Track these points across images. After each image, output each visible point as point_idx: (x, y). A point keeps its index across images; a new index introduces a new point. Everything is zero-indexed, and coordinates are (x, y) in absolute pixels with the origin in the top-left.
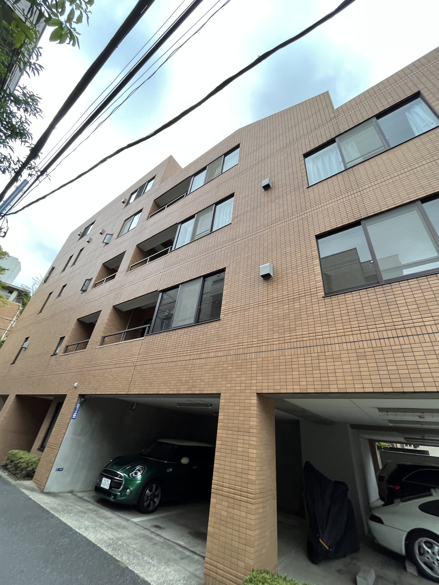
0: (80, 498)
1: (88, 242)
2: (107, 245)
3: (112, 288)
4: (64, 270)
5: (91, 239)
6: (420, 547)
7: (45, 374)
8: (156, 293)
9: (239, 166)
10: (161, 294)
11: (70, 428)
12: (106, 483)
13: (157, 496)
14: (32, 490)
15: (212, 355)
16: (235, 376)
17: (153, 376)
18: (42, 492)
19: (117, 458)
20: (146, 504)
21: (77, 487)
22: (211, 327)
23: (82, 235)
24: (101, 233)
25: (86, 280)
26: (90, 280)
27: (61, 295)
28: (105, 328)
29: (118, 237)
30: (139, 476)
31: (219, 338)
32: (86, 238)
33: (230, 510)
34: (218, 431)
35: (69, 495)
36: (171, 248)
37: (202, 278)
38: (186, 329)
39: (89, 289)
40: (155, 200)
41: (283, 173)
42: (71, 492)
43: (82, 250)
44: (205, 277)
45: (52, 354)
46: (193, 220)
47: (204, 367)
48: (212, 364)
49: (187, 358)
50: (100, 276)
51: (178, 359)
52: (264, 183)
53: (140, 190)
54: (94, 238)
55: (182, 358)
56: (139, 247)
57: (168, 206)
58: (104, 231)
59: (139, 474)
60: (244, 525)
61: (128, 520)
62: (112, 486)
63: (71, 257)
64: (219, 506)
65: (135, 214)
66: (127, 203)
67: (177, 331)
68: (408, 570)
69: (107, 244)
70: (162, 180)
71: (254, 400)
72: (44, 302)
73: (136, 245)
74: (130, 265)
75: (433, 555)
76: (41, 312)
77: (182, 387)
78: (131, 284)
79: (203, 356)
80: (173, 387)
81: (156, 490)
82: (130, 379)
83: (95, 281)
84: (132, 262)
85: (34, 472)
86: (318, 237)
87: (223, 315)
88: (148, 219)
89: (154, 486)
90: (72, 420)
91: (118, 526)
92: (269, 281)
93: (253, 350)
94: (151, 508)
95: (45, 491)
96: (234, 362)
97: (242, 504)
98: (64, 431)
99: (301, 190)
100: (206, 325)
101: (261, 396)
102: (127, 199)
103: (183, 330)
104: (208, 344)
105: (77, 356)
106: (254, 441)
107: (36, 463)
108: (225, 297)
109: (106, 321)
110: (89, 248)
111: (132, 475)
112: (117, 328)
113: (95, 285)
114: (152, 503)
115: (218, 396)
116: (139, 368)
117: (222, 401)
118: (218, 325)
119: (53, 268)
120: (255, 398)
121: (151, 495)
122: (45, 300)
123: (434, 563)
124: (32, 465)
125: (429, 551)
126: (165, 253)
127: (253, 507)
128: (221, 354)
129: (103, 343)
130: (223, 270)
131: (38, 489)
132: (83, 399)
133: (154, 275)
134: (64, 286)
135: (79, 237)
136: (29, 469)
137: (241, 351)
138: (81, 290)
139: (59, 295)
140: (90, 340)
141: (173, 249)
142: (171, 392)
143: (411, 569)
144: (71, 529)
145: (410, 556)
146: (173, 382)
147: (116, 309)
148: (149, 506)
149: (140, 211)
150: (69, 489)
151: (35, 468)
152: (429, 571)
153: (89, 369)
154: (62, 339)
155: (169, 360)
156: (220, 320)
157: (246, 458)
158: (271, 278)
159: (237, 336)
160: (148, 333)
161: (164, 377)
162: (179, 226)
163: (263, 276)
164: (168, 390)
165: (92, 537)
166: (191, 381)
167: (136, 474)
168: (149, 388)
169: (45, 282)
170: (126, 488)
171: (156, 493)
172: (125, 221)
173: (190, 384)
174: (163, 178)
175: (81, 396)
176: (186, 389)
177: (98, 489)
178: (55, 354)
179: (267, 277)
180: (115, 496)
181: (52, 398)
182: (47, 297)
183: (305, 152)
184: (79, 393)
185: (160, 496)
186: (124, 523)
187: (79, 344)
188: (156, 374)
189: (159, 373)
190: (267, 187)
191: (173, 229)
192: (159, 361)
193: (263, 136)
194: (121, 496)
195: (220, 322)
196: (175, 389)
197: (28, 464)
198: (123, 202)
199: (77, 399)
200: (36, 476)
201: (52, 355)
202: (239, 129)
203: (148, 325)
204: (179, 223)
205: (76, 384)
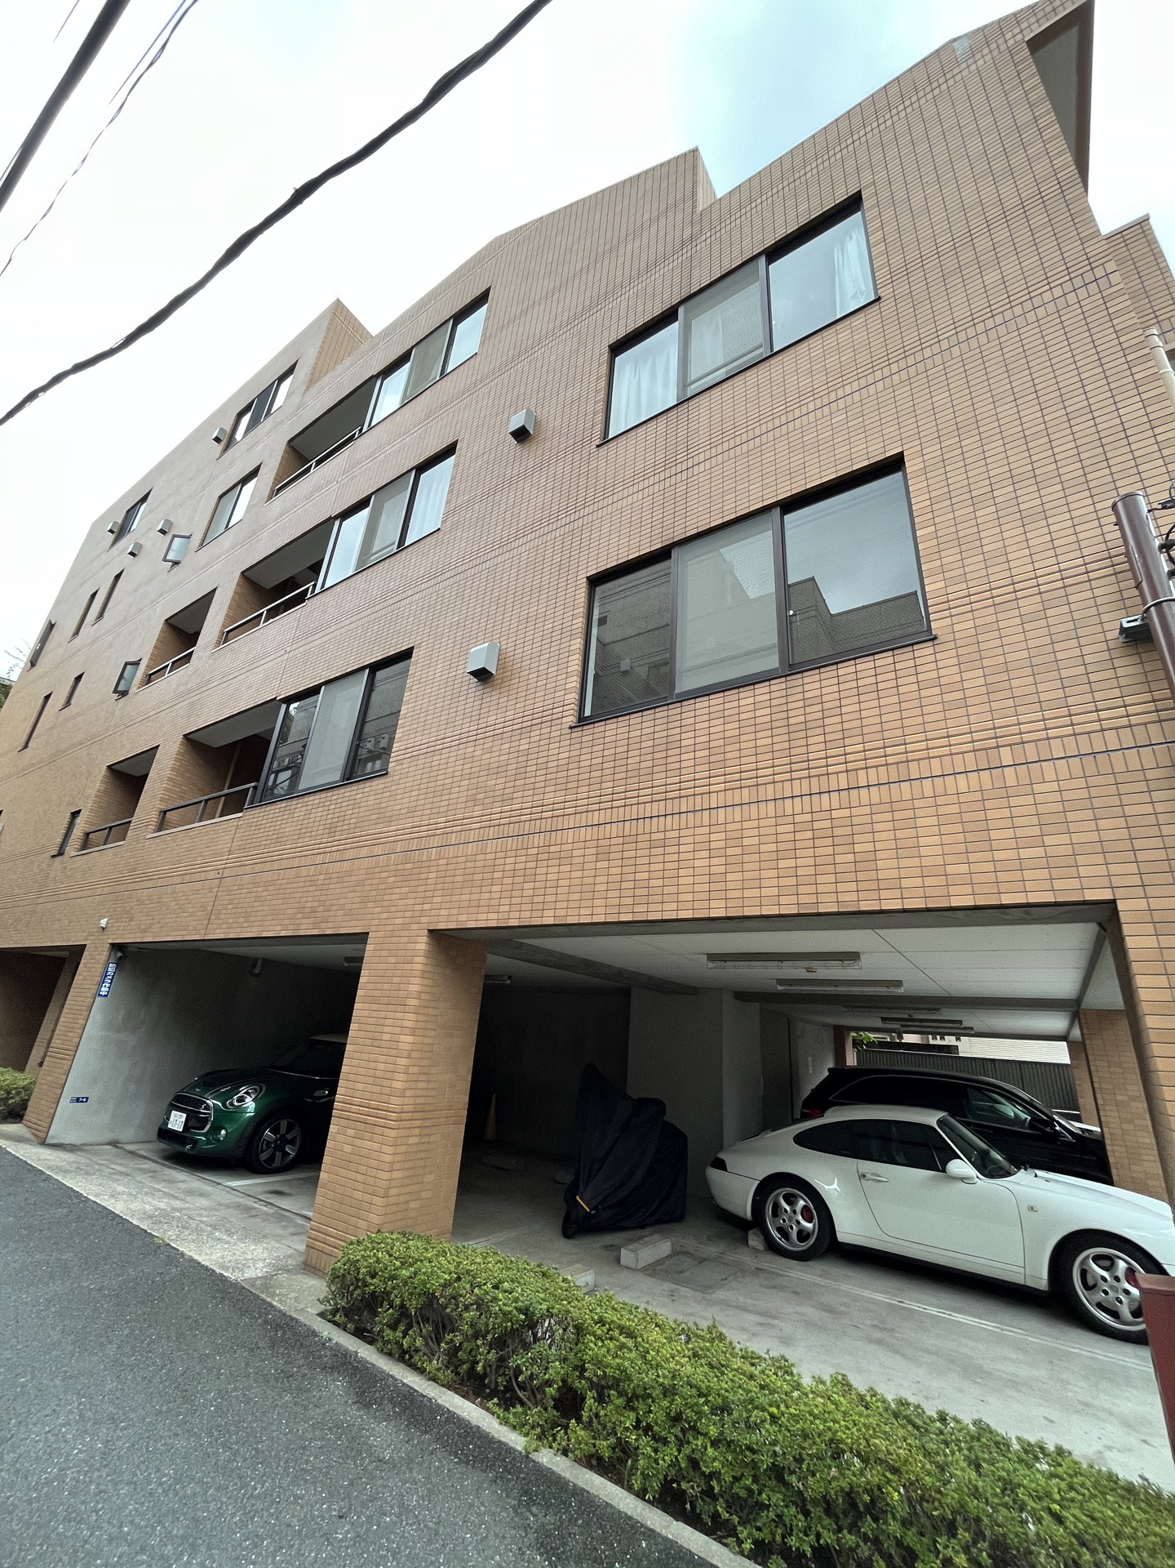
0: (131, 1152)
1: (132, 554)
2: (177, 568)
3: (182, 688)
4: (77, 632)
5: (138, 546)
6: (776, 1207)
7: (40, 901)
8: (271, 705)
9: (478, 358)
10: (284, 706)
11: (96, 1017)
12: (177, 1121)
13: (292, 1142)
14: (19, 1139)
15: (364, 852)
16: (397, 896)
17: (253, 899)
18: (43, 1143)
19: (207, 1074)
20: (263, 1156)
21: (127, 1134)
22: (368, 789)
23: (121, 531)
24: (163, 532)
25: (127, 664)
26: (137, 664)
27: (72, 702)
28: (166, 789)
29: (202, 545)
30: (250, 1105)
31: (380, 816)
32: (127, 543)
33: (358, 1142)
34: (356, 1006)
35: (109, 1147)
36: (315, 586)
37: (367, 671)
38: (324, 795)
39: (133, 690)
40: (289, 442)
41: (561, 396)
42: (114, 1144)
43: (118, 577)
44: (375, 667)
45: (55, 853)
46: (365, 513)
47: (346, 879)
48: (361, 872)
49: (319, 860)
50: (157, 656)
51: (303, 861)
52: (515, 424)
53: (257, 406)
54: (147, 543)
55: (308, 860)
56: (249, 578)
57: (319, 463)
58: (169, 523)
59: (249, 1099)
60: (374, 1163)
61: (219, 1184)
62: (190, 1124)
63: (94, 596)
64: (340, 1138)
65: (245, 480)
66: (226, 441)
67: (306, 799)
68: (751, 1243)
69: (176, 563)
70: (312, 381)
71: (422, 944)
72: (33, 720)
73: (239, 573)
74: (224, 626)
75: (792, 1214)
76: (26, 746)
77: (304, 921)
78: (224, 680)
79: (348, 855)
80: (286, 922)
81: (290, 1128)
82: (210, 908)
83: (149, 667)
84: (230, 618)
85: (24, 1105)
86: (595, 581)
87: (394, 764)
88: (270, 498)
89: (284, 1124)
90: (98, 999)
91: (190, 1192)
92: (487, 686)
93: (436, 841)
94: (277, 1163)
95: (49, 1141)
96: (400, 867)
97: (378, 1130)
98: (83, 1022)
99: (585, 452)
100: (361, 785)
101: (436, 935)
102: (228, 428)
103: (317, 796)
104: (359, 829)
105: (107, 859)
106: (410, 1020)
107: (28, 1089)
108: (403, 721)
109: (168, 773)
110: (137, 571)
111: (231, 1104)
112: (199, 790)
113: (149, 679)
114: (279, 1154)
115: (362, 937)
116: (228, 882)
117: (368, 947)
118: (382, 786)
119: (51, 627)
120: (425, 939)
121: (276, 1141)
122: (36, 714)
123: (792, 1228)
124: (18, 1093)
125: (788, 1208)
126: (300, 599)
127: (393, 1133)
128: (378, 850)
129: (161, 826)
130: (406, 655)
131: (32, 1137)
132: (119, 954)
133: (271, 658)
134: (78, 679)
135: (112, 537)
136: (11, 1101)
137: (414, 845)
138: (115, 691)
139: (68, 703)
140: (134, 819)
141: (318, 590)
142: (283, 934)
143: (755, 1241)
144: (78, 1195)
145: (757, 1221)
146: (289, 911)
147: (194, 742)
148: (271, 1159)
149: (254, 474)
150: (109, 1136)
151: (28, 1100)
152: (783, 1243)
153: (131, 887)
154: (75, 814)
155: (285, 864)
156: (386, 774)
157: (394, 1052)
158: (492, 679)
159: (412, 811)
160: (252, 802)
161: (273, 902)
162: (337, 523)
163: (475, 674)
164: (279, 928)
165: (117, 1207)
166: (321, 909)
167: (241, 1100)
168: (245, 925)
169: (33, 663)
170: (216, 1129)
171: (289, 1137)
172: (221, 497)
173: (317, 915)
174: (312, 374)
175: (115, 947)
176: (311, 926)
177: (165, 1134)
178: (61, 853)
179: (482, 675)
180: (195, 1142)
181: (65, 954)
182: (38, 707)
183: (613, 340)
184: (110, 941)
185: (298, 1142)
186: (207, 1188)
187: (111, 828)
188: (258, 894)
189: (265, 893)
190: (521, 435)
191: (319, 536)
192: (267, 866)
193: (542, 272)
194: (208, 1142)
195: (388, 780)
196: (291, 927)
197: (8, 1093)
198: (217, 440)
199: (106, 954)
200: (30, 1114)
201: (53, 856)
202: (496, 239)
203: (253, 784)
204: (336, 518)
205: (103, 922)
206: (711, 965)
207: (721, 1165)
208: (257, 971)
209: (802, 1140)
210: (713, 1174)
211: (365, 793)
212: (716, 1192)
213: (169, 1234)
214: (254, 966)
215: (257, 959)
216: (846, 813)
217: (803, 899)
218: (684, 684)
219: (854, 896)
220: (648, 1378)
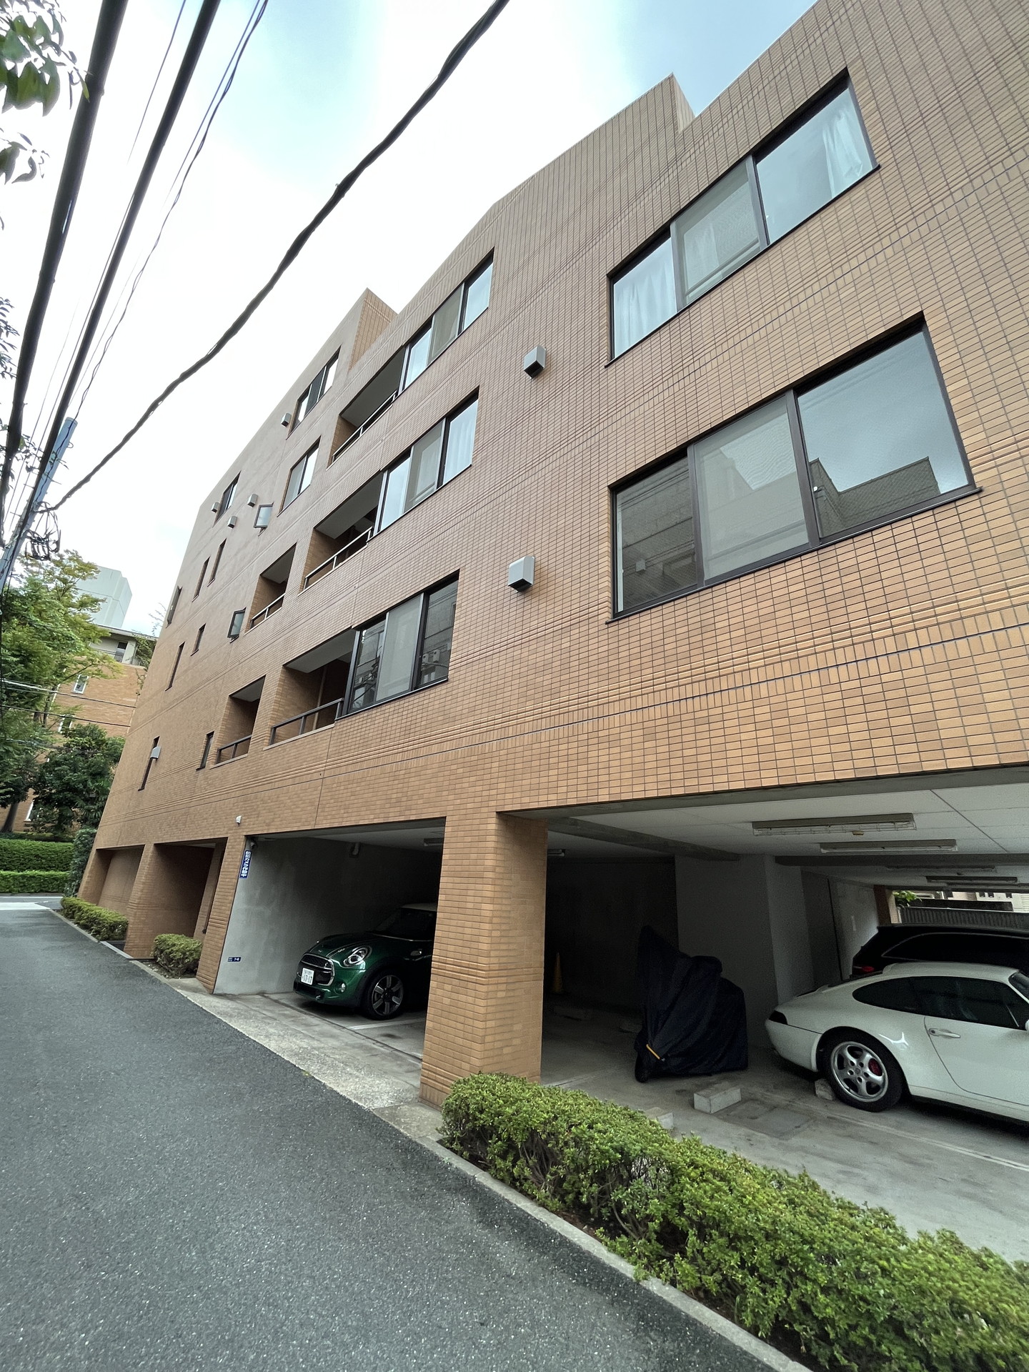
0: (276, 1001)
1: (231, 526)
2: (265, 532)
3: (278, 628)
4: (198, 593)
5: (235, 519)
6: (842, 1059)
7: (192, 804)
8: (348, 634)
9: (490, 311)
10: (358, 633)
11: (241, 895)
12: (308, 977)
13: (397, 994)
14: (195, 990)
15: (435, 749)
16: (467, 785)
17: (349, 794)
18: (212, 993)
19: (324, 939)
20: (376, 1006)
21: (272, 986)
22: (433, 695)
23: (221, 510)
24: (252, 505)
25: (236, 613)
26: (242, 612)
27: (199, 648)
28: (274, 710)
29: (281, 511)
30: (361, 963)
31: (446, 717)
32: (227, 518)
33: (454, 996)
34: (442, 880)
35: (259, 997)
36: (372, 530)
37: (422, 595)
38: (397, 703)
39: (242, 634)
40: (341, 414)
41: (568, 328)
42: (262, 994)
43: (222, 546)
44: (429, 591)
45: (198, 767)
46: (407, 462)
47: (422, 773)
48: (434, 766)
49: (399, 757)
50: (257, 605)
51: (386, 760)
52: (529, 361)
53: (312, 391)
54: (239, 515)
55: (391, 759)
56: (321, 532)
57: (365, 428)
58: (256, 497)
59: (360, 959)
60: (470, 1014)
61: (344, 1028)
62: (317, 979)
63: (206, 563)
64: (439, 992)
65: (309, 453)
66: (292, 424)
67: (383, 708)
68: (818, 1092)
69: (264, 528)
70: (354, 360)
71: (493, 825)
72: (173, 665)
73: (312, 529)
74: (305, 573)
75: (859, 1067)
76: (170, 686)
77: (392, 810)
78: (310, 616)
79: (423, 751)
80: (378, 811)
81: (393, 985)
82: (317, 803)
83: (251, 614)
84: (309, 566)
85: (196, 963)
86: (616, 489)
87: (453, 671)
88: (330, 463)
89: (389, 979)
90: (240, 879)
91: (323, 1034)
92: (526, 595)
93: (495, 735)
94: (386, 1011)
95: (216, 992)
96: (467, 759)
97: (470, 985)
98: (231, 898)
99: (595, 373)
100: (427, 693)
101: (503, 816)
102: (292, 413)
103: (392, 705)
104: (429, 730)
105: (235, 769)
106: (488, 890)
107: (197, 951)
108: (456, 634)
109: (274, 697)
110: (236, 539)
111: (347, 963)
112: (299, 708)
113: (253, 623)
114: (387, 1004)
115: (441, 821)
116: (328, 781)
117: (447, 829)
118: (445, 691)
119: (179, 591)
120: (494, 820)
121: (384, 993)
122: (175, 660)
123: (860, 1080)
124: (191, 954)
125: (855, 1061)
126: (362, 543)
127: (484, 988)
128: (446, 746)
129: (274, 739)
130: (454, 577)
131: (205, 989)
132: (252, 844)
133: (344, 594)
134: (202, 629)
135: (215, 514)
136: (187, 961)
137: (477, 739)
138: (229, 636)
139: (196, 649)
140: (252, 736)
141: (375, 533)
142: (376, 821)
143: (822, 1091)
144: (242, 1035)
145: (823, 1071)
146: (378, 802)
147: (292, 670)
148: (382, 1008)
149: (315, 446)
150: (257, 988)
151: (198, 960)
152: (851, 1093)
153: (256, 789)
154: (210, 736)
155: (372, 763)
156: (447, 681)
157: (478, 919)
158: (530, 589)
159: (472, 710)
160: (341, 714)
161: (366, 796)
162: (385, 475)
163: (515, 586)
164: (372, 817)
165: (272, 1046)
166: (404, 799)
167: (354, 959)
168: (345, 815)
169: (169, 621)
170: (338, 983)
171: (394, 989)
172: (292, 469)
173: (403, 804)
174: (353, 355)
175: (250, 838)
176: (398, 814)
177: (299, 987)
178: (203, 767)
179: (521, 586)
180: (323, 994)
181: (213, 845)
182: (176, 655)
183: (610, 267)
184: (245, 834)
185: (401, 994)
186: (336, 1031)
187: (237, 744)
188: (353, 790)
189: (358, 789)
190: (535, 370)
191: (372, 488)
192: (358, 766)
193: (539, 224)
194: (332, 993)
195: (449, 686)
196: (382, 815)
197: (184, 954)
198: (285, 424)
199: (243, 843)
200: (200, 971)
201: (198, 769)
202: (495, 205)
203: (340, 700)
204: (384, 470)
205: (238, 819)
206: (756, 832)
207: (781, 1019)
208: (355, 853)
209: (861, 995)
210: (773, 1026)
211: (432, 698)
212: (778, 1044)
213: (311, 1068)
214: (353, 849)
215: (354, 844)
216: (898, 675)
217: (858, 764)
218: (712, 571)
219: (915, 757)
220: (750, 1220)
